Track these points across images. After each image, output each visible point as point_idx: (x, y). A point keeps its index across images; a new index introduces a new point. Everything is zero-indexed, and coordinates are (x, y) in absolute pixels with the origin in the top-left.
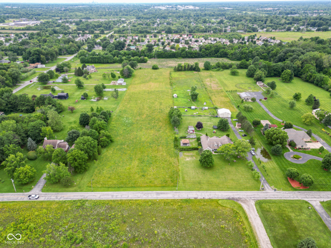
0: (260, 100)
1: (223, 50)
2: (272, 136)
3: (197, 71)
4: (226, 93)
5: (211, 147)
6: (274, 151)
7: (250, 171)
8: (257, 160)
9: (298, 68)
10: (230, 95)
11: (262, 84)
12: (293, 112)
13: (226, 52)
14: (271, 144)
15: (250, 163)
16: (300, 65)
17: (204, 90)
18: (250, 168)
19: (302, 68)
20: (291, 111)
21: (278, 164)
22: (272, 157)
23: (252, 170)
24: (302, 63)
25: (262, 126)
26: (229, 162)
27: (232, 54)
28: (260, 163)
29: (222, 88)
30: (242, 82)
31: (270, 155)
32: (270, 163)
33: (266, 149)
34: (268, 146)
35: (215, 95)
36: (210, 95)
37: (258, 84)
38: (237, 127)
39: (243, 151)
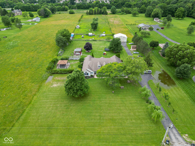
0: (158, 29)
1: (127, 2)
2: (176, 53)
3: (105, 14)
4: (126, 26)
5: (93, 68)
6: (180, 73)
7: (145, 103)
8: (156, 86)
9: (189, 9)
10: (129, 27)
11: (159, 20)
12: (191, 37)
13: (130, 4)
14: (173, 65)
15: (144, 90)
16: (191, 6)
17: (107, 24)
18: (144, 99)
19: (192, 9)
20: (189, 37)
21: (187, 92)
22: (176, 82)
23: (147, 102)
24: (193, 5)
25: (161, 49)
26: (113, 89)
27: (134, 4)
28: (160, 90)
29: (123, 23)
30: (141, 20)
31: (174, 79)
32: (174, 91)
33: (167, 72)
34: (168, 68)
35: (115, 27)
36: (111, 27)
37: (155, 20)
38: (131, 49)
39: (134, 73)
